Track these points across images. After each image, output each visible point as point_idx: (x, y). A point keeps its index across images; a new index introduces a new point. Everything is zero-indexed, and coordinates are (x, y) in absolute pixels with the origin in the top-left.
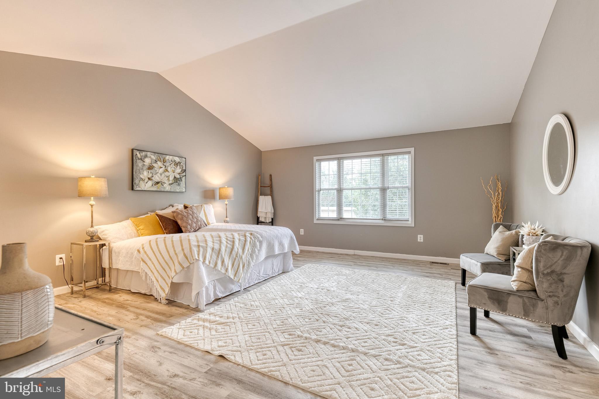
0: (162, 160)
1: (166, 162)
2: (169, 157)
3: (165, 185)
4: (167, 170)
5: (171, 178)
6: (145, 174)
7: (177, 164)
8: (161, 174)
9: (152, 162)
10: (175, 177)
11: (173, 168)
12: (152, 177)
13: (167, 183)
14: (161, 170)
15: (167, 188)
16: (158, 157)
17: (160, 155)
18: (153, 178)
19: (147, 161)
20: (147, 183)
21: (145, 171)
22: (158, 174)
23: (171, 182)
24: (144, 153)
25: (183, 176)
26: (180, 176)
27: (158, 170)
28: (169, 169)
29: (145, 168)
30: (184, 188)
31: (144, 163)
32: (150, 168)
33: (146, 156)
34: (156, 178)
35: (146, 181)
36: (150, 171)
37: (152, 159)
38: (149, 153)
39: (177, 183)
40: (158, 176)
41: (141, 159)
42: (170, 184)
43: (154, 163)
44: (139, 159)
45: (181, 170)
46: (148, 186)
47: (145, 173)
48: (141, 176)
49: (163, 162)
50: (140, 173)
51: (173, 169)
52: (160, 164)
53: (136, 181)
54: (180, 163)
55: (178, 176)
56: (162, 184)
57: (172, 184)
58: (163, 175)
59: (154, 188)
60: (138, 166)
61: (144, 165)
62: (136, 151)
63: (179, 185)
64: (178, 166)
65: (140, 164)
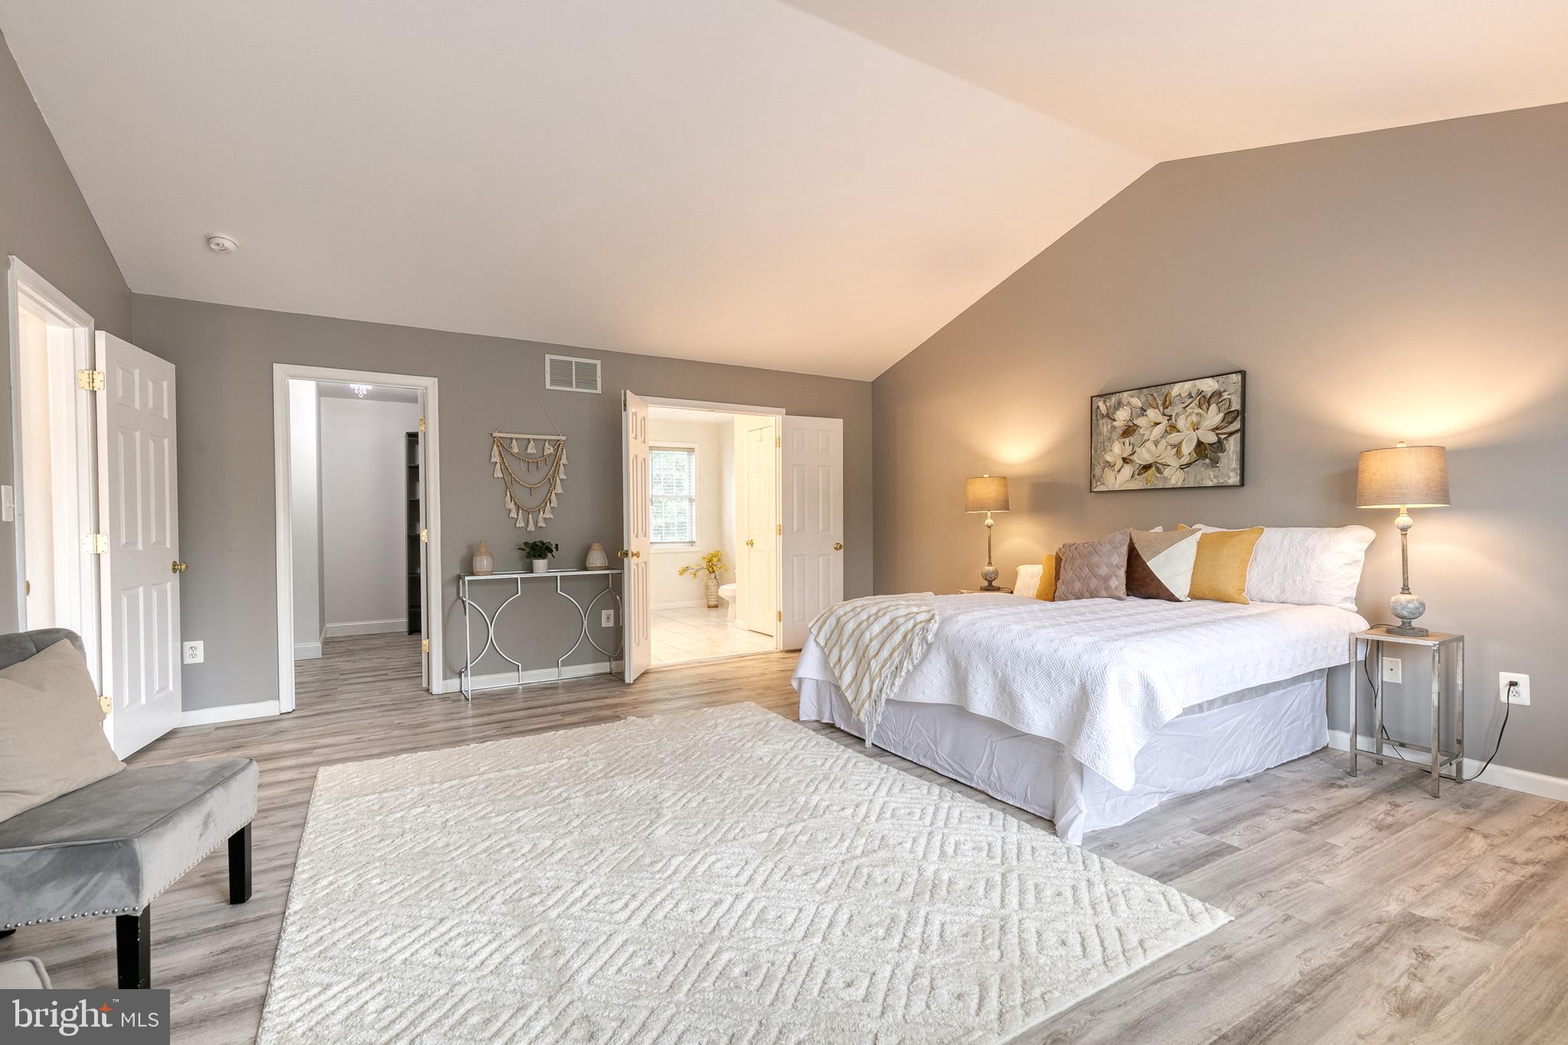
0: (1160, 403)
1: (1170, 404)
2: (1182, 387)
3: (1167, 472)
4: (1173, 428)
5: (1188, 449)
6: (1117, 450)
7: (1206, 401)
8: (1156, 443)
9: (1134, 415)
10: (1200, 444)
11: (1194, 415)
12: (1133, 454)
13: (1174, 463)
14: (1158, 431)
15: (1174, 477)
16: (1150, 398)
17: (1156, 392)
18: (1135, 458)
19: (1122, 416)
20: (1119, 471)
21: (1116, 442)
22: (1150, 445)
23: (1185, 460)
24: (1114, 399)
25: (1231, 434)
26: (1217, 434)
27: (1147, 433)
28: (1181, 423)
29: (1115, 435)
30: (1232, 474)
31: (1115, 423)
32: (1129, 431)
33: (1119, 405)
34: (1144, 456)
35: (1117, 468)
36: (1127, 441)
37: (1132, 408)
38: (1126, 394)
39: (1207, 461)
40: (1148, 450)
41: (1108, 416)
42: (1182, 467)
43: (1139, 416)
44: (1103, 416)
45: (1221, 415)
46: (1121, 479)
47: (1117, 448)
48: (1108, 458)
49: (1161, 408)
50: (1104, 449)
51: (1194, 419)
52: (1153, 414)
53: (1097, 471)
54: (1218, 394)
55: (1211, 438)
56: (1159, 471)
57: (1189, 465)
58: (1163, 443)
59: (1137, 484)
60: (1101, 433)
61: (1114, 428)
62: (1098, 399)
63: (1215, 462)
64: (1213, 407)
65: (1105, 427)
